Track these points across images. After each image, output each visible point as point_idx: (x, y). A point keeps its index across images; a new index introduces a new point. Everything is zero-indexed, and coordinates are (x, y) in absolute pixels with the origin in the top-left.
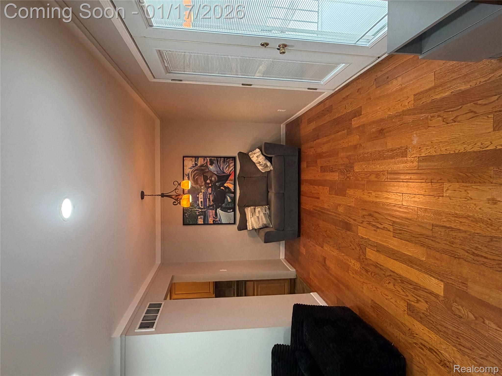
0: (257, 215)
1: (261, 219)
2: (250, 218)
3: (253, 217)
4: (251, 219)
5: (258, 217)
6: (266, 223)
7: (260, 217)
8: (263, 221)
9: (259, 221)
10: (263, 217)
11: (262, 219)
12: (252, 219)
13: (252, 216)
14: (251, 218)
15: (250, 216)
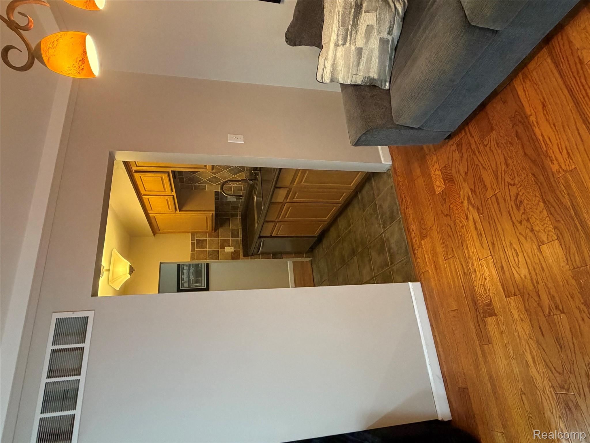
0: (360, 42)
1: (367, 59)
2: (332, 46)
3: (344, 44)
4: (335, 51)
5: (359, 51)
6: (376, 77)
7: (367, 52)
8: (368, 69)
9: (358, 63)
10: (376, 53)
11: (369, 61)
12: (340, 49)
13: (340, 42)
14: (337, 45)
15: (334, 38)
